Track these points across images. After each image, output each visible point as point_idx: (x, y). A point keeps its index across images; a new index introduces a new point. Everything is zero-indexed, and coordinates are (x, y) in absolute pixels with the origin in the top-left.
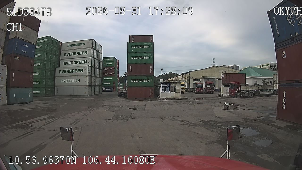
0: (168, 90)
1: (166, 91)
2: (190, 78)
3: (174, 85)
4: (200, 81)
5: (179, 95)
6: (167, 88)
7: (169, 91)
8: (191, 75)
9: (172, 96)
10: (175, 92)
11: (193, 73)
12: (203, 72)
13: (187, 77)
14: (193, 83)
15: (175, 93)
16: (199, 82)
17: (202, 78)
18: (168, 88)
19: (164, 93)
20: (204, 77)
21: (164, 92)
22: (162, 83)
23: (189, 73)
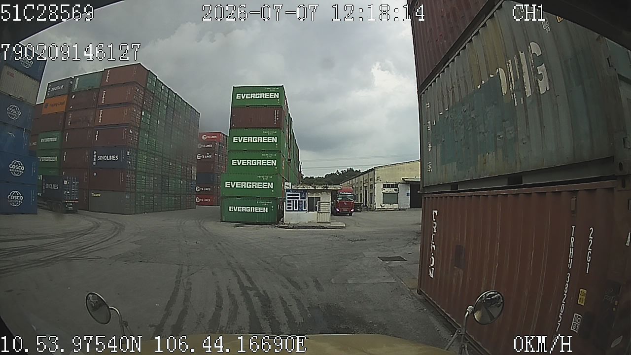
0: (300, 207)
1: (296, 208)
2: (376, 182)
3: (314, 196)
4: (397, 188)
5: (327, 217)
6: (299, 201)
7: (305, 208)
8: (377, 175)
9: (310, 220)
10: (316, 210)
11: (382, 171)
12: (404, 169)
13: (371, 180)
14: (383, 193)
15: (316, 212)
16: (395, 190)
17: (402, 181)
18: (301, 204)
19: (292, 212)
20: (406, 180)
21: (292, 209)
22: (288, 191)
23: (374, 170)
